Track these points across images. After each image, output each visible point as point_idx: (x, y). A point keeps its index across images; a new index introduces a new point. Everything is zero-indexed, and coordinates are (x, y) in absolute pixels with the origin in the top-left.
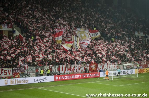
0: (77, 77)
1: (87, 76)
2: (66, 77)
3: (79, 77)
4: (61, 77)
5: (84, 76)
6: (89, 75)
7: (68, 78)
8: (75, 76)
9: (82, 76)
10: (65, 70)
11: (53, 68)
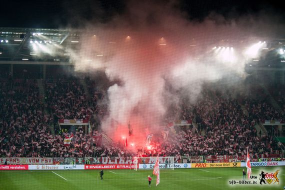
5: (118, 167)
8: (108, 166)
9: (116, 167)
10: (108, 161)
11: (95, 159)
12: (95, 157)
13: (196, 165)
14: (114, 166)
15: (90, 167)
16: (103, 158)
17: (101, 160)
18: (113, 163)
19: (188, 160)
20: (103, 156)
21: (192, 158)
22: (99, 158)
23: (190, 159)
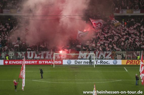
0: (32, 63)
1: (44, 62)
2: (17, 62)
3: (34, 63)
4: (12, 62)
5: (40, 62)
6: (47, 61)
7: (20, 63)
8: (29, 61)
9: (38, 62)
10: (34, 56)
11: (19, 53)
12: (20, 51)
13: (127, 62)
14: (36, 62)
15: (10, 62)
16: (28, 53)
17: (26, 55)
18: (39, 57)
19: (123, 56)
20: (29, 51)
21: (127, 54)
22: (24, 53)
23: (124, 55)
